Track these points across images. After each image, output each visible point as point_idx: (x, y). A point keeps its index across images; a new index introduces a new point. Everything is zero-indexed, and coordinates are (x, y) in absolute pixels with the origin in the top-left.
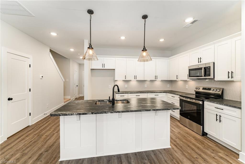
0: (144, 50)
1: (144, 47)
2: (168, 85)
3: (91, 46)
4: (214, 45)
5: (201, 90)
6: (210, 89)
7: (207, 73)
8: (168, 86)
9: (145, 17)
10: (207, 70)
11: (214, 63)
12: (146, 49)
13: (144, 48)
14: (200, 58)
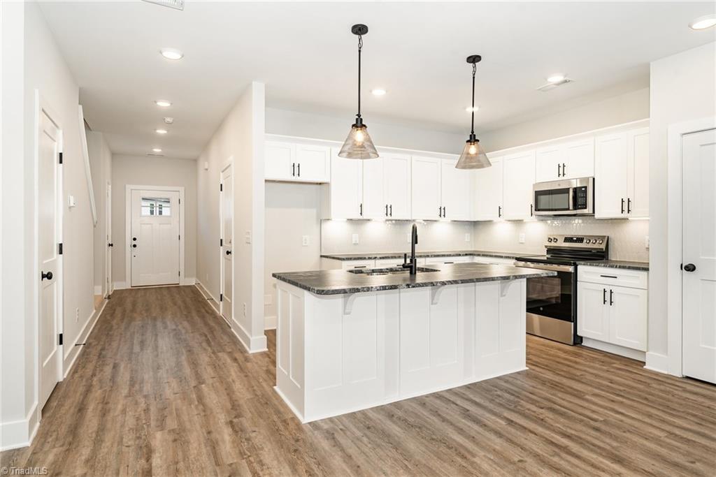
0: (473, 140)
1: (473, 132)
2: (467, 237)
3: (359, 122)
4: (595, 140)
5: (561, 244)
6: (580, 240)
7: (580, 201)
8: (466, 240)
9: (474, 59)
10: (580, 194)
11: (594, 179)
12: (476, 138)
13: (471, 136)
14: (561, 165)
